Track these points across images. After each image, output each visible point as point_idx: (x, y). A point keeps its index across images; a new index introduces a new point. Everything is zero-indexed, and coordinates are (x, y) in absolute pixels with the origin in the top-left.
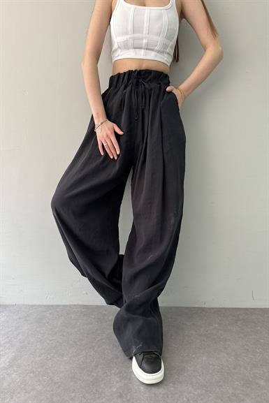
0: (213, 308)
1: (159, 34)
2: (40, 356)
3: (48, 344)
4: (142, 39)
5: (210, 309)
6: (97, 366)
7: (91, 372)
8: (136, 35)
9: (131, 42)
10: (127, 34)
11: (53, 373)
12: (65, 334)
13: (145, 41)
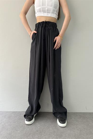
0: (72, 113)
1: (51, 6)
2: (9, 131)
3: (12, 126)
4: (45, 8)
5: (71, 113)
6: (30, 134)
7: (28, 137)
8: (43, 7)
9: (41, 9)
10: (40, 6)
11: (14, 137)
12: (19, 122)
13: (46, 9)
